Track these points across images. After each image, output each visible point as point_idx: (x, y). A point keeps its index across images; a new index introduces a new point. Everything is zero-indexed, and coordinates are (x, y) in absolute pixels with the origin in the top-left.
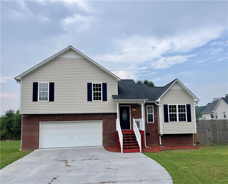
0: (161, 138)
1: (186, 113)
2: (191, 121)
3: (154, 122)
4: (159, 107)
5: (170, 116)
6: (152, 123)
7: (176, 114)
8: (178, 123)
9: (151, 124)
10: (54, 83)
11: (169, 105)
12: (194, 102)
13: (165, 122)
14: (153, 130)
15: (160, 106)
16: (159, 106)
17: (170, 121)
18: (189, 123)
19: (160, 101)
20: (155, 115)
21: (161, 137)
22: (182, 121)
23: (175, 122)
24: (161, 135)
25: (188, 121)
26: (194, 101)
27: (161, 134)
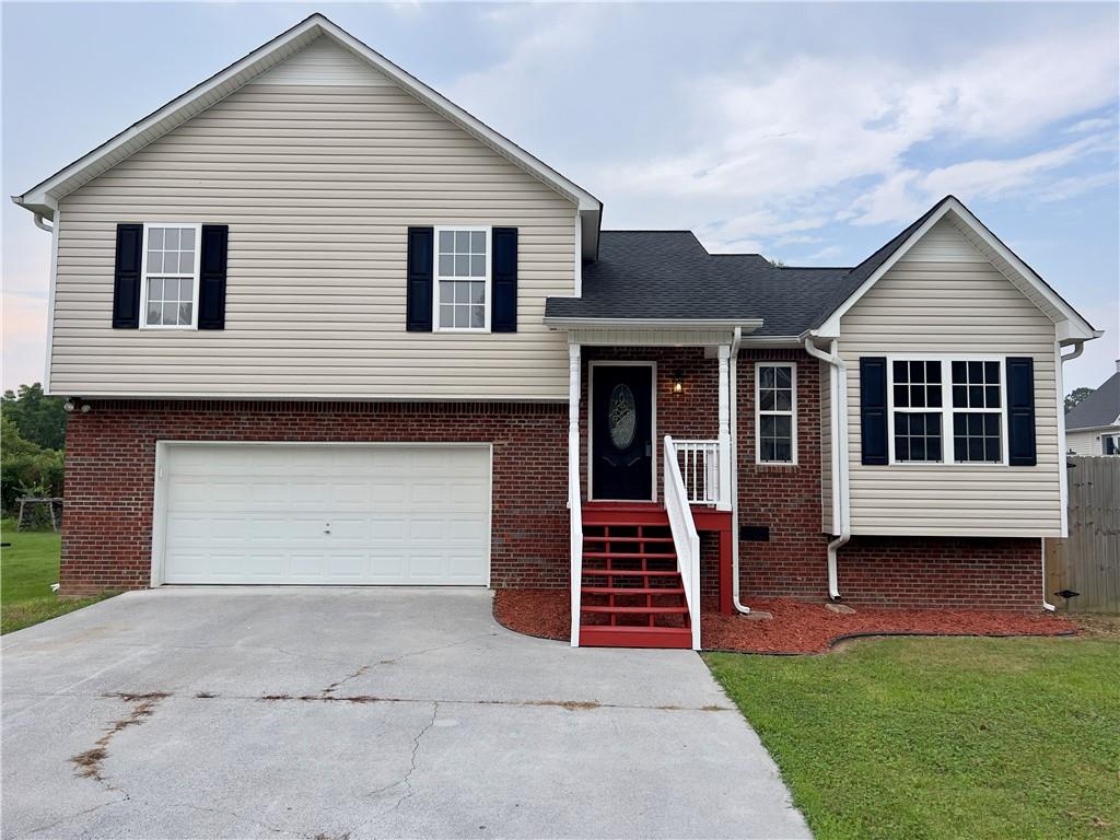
0: (838, 555)
1: (1003, 410)
2: (1034, 463)
3: (795, 461)
4: (833, 372)
5: (899, 429)
6: (784, 468)
7: (940, 414)
8: (949, 469)
9: (775, 475)
10: (227, 227)
11: (895, 363)
12: (1057, 344)
13: (865, 462)
14: (791, 506)
15: (836, 366)
16: (828, 365)
17: (900, 456)
18: (1023, 473)
19: (838, 335)
20: (806, 420)
21: (840, 551)
22: (977, 457)
23: (934, 463)
24: (837, 542)
25: (1012, 463)
26: (1060, 337)
27: (836, 533)
